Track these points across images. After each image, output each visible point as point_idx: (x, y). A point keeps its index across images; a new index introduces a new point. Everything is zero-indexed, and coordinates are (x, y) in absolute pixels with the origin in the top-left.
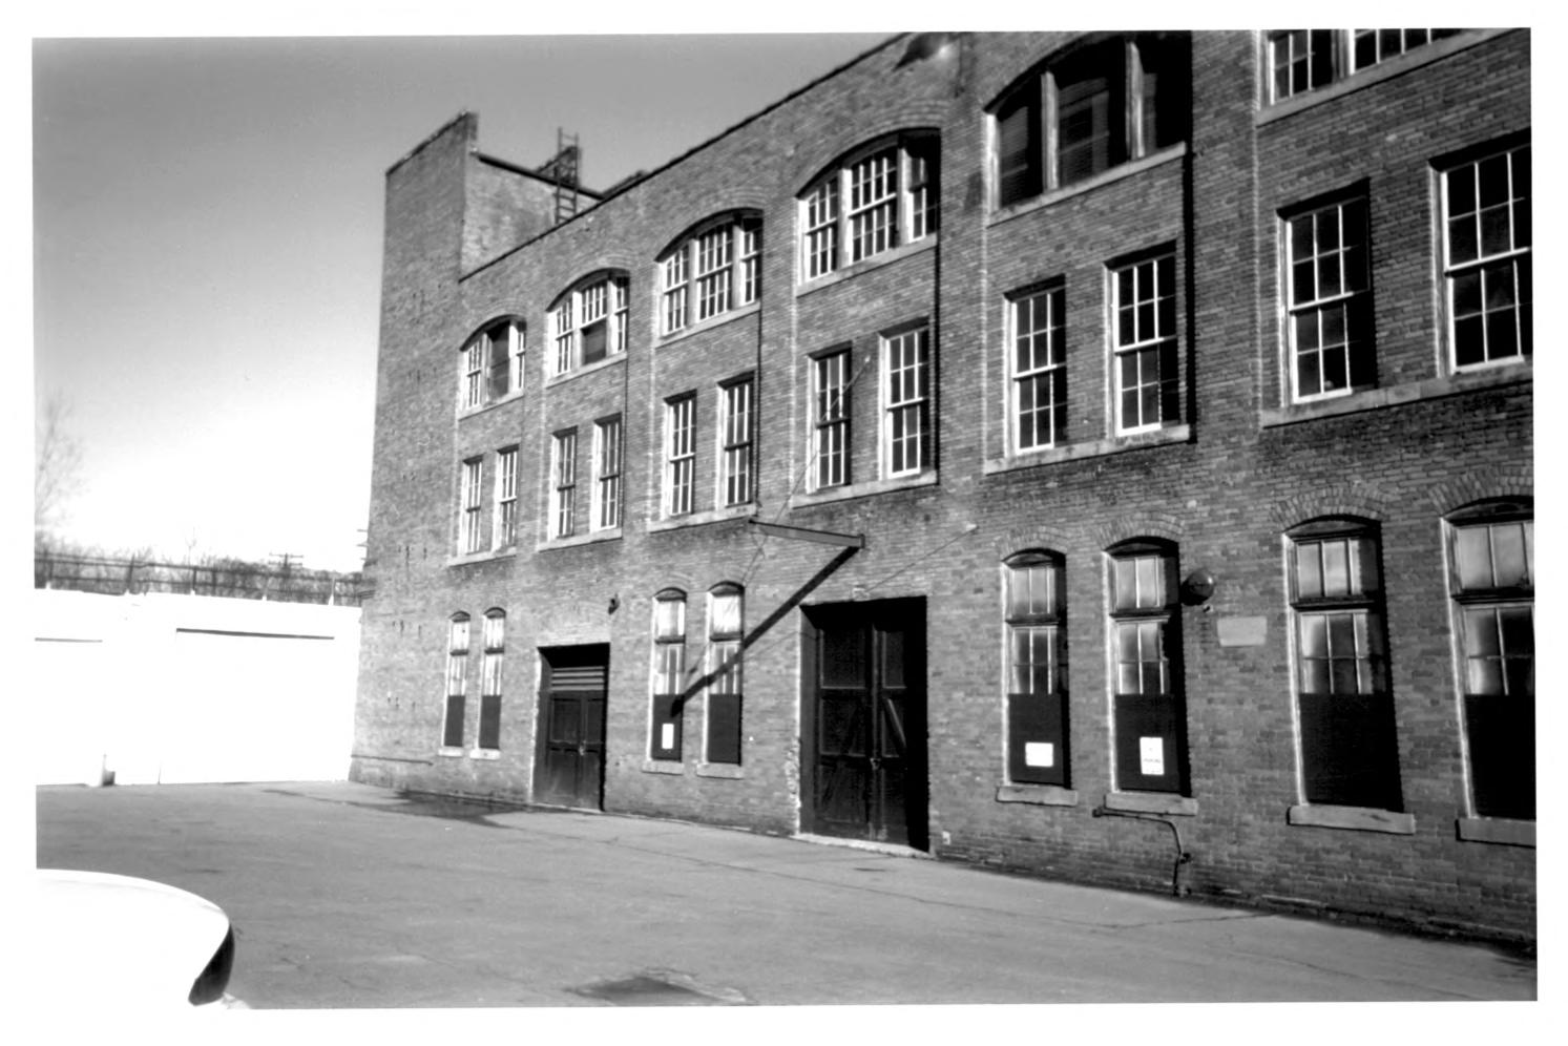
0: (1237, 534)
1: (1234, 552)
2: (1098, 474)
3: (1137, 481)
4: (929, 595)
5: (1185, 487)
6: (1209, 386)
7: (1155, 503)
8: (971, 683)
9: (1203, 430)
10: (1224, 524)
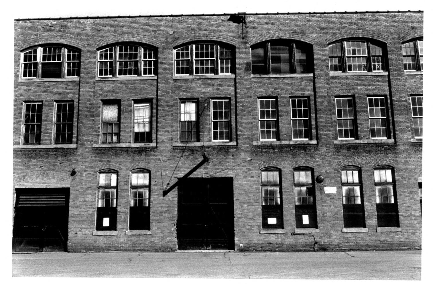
0: (329, 167)
1: (328, 172)
2: (291, 149)
3: (302, 153)
4: (234, 177)
5: (315, 155)
6: (322, 132)
7: (307, 158)
8: (250, 202)
9: (320, 142)
10: (325, 165)
